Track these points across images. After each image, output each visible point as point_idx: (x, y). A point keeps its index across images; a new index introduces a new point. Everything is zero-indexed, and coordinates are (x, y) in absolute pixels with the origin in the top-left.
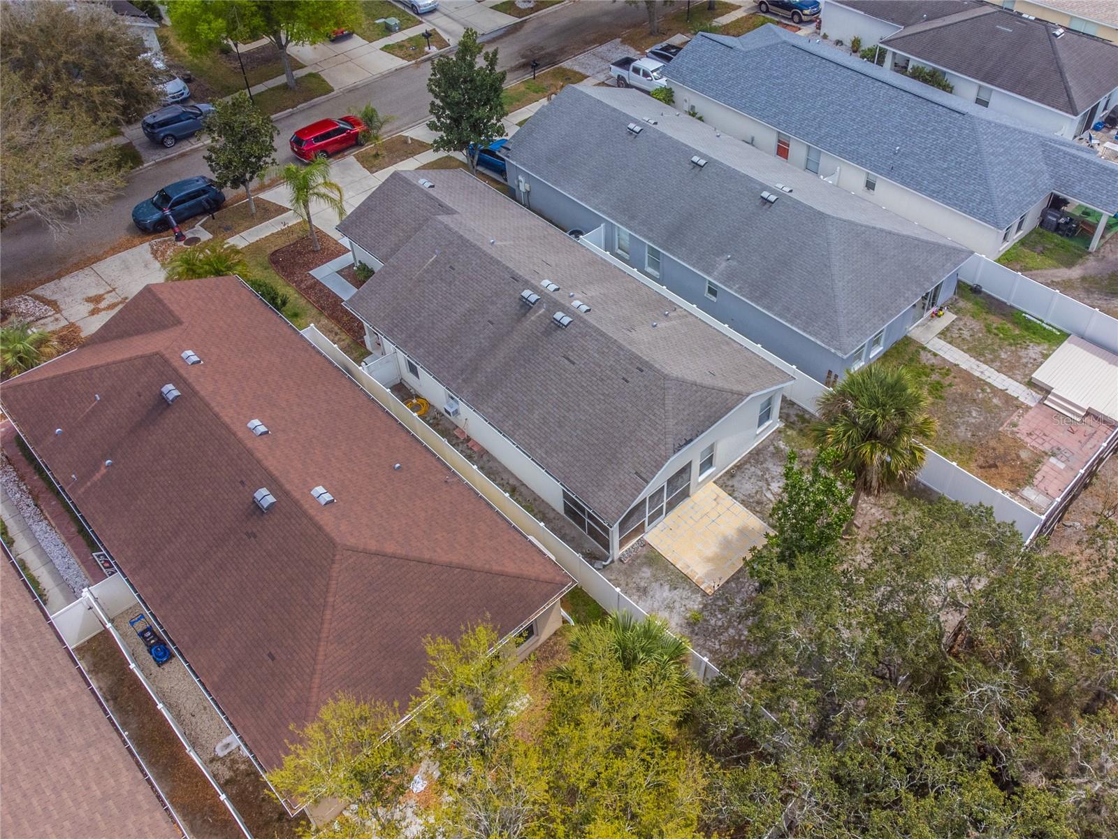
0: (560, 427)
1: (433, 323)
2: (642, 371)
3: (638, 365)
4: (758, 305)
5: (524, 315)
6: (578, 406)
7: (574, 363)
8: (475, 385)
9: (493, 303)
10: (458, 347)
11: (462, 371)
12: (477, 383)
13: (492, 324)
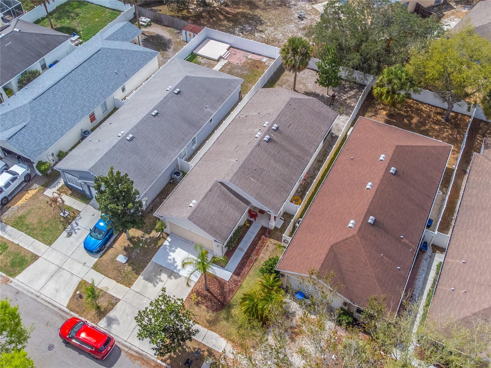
0: (313, 128)
1: (281, 174)
2: (290, 105)
3: (288, 105)
4: (225, 100)
5: (274, 141)
6: (305, 123)
7: (291, 124)
8: (304, 156)
9: (270, 152)
10: (290, 163)
11: (300, 161)
12: (303, 155)
13: (279, 152)
